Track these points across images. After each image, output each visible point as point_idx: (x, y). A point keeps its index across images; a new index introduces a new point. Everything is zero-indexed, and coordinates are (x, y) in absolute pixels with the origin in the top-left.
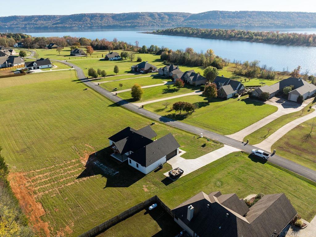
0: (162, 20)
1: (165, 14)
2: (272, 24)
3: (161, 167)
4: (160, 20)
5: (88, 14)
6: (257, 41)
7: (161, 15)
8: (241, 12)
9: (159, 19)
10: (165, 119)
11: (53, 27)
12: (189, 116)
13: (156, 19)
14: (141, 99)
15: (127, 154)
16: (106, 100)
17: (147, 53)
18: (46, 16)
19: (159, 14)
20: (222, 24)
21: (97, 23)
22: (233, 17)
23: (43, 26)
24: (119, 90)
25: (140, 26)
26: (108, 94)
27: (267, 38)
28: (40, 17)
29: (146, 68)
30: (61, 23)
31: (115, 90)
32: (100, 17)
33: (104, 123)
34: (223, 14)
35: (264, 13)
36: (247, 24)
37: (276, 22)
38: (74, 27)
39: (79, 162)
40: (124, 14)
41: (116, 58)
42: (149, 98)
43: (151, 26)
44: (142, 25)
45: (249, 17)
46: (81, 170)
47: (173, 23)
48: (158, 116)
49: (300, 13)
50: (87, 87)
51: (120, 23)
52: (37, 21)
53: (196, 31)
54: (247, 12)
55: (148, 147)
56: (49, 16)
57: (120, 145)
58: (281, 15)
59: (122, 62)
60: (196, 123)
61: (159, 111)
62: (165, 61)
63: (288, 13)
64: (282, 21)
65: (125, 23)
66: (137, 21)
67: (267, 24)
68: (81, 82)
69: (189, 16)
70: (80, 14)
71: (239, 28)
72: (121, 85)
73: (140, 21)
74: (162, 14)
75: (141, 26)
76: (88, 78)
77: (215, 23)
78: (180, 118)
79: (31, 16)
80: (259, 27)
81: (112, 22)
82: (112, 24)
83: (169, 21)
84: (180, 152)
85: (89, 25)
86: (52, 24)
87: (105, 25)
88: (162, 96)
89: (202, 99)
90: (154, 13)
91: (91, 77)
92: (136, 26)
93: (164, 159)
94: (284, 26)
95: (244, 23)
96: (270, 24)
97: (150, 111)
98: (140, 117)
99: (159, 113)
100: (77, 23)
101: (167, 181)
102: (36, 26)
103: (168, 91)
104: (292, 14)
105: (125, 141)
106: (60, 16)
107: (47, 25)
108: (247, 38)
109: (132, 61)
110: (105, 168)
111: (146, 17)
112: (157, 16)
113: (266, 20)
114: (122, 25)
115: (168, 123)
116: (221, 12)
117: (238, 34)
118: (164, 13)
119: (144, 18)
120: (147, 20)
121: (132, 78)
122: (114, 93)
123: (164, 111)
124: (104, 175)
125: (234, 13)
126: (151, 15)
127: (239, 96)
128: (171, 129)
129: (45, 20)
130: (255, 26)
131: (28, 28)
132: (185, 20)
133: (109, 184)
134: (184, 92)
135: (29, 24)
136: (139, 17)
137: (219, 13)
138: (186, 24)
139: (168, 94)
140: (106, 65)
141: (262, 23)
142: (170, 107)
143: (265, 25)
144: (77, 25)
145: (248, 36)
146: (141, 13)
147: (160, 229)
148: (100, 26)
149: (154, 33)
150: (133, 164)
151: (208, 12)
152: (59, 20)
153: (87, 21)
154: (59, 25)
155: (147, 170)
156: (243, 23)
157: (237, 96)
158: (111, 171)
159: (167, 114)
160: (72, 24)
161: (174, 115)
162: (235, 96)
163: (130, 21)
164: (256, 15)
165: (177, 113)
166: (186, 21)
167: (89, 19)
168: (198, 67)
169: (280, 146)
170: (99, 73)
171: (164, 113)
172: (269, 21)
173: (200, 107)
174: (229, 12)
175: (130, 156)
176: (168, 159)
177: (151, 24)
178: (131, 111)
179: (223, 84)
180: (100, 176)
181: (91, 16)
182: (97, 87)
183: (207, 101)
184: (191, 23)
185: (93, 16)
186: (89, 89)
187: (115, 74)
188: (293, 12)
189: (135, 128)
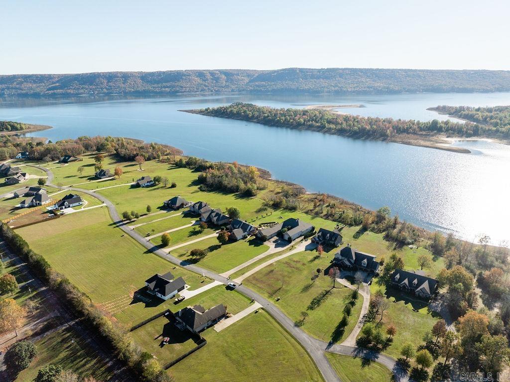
0: (217, 82)
1: (221, 72)
2: (371, 87)
3: (174, 296)
4: (214, 82)
6: (329, 131)
7: (216, 74)
9: (212, 79)
10: (184, 263)
11: (48, 93)
12: (202, 260)
13: (207, 80)
14: (170, 244)
16: (141, 247)
17: (185, 167)
18: (36, 76)
19: (212, 73)
20: (302, 89)
21: (119, 87)
22: (318, 78)
23: (32, 92)
24: (152, 235)
25: (183, 92)
26: (143, 239)
27: (341, 128)
28: (27, 78)
29: (178, 204)
30: (61, 87)
31: (148, 235)
32: (122, 77)
35: (361, 70)
36: (336, 88)
37: (376, 85)
38: (82, 93)
39: (129, 296)
40: (159, 74)
41: (149, 184)
42: (177, 242)
43: (200, 91)
44: (188, 90)
45: (340, 77)
46: (131, 301)
47: (233, 87)
48: (180, 261)
49: (409, 70)
50: (124, 234)
51: (154, 87)
52: (21, 83)
53: (256, 114)
55: (167, 286)
56: (40, 75)
57: (152, 285)
58: (384, 74)
59: (155, 189)
60: (204, 266)
61: (181, 256)
62: (202, 185)
63: (393, 71)
64: (384, 82)
65: (162, 87)
66: (179, 84)
67: (365, 88)
68: (117, 226)
69: (257, 75)
70: (91, 74)
71: (326, 94)
72: (153, 231)
73: (184, 84)
74: (217, 72)
75: (185, 92)
76: (122, 221)
77: (293, 87)
78: (194, 262)
79: (11, 75)
80: (354, 92)
81: (141, 86)
82: (141, 89)
83: (227, 84)
84: (187, 287)
85: (105, 90)
86: (46, 90)
87: (130, 91)
88: (188, 239)
89: (216, 242)
90: (204, 72)
91: (125, 219)
92: (177, 92)
93: (176, 291)
94: (387, 90)
95: (333, 87)
96: (368, 87)
97: (175, 257)
98: (167, 262)
99: (181, 258)
100: (87, 87)
101: (176, 303)
102: (19, 91)
103: (194, 233)
104: (398, 72)
105: (154, 283)
106: (59, 76)
107: (38, 90)
108: (318, 127)
109: (165, 187)
110: (144, 299)
111: (193, 78)
112: (209, 77)
113: (362, 82)
114: (157, 90)
115: (185, 267)
116: (301, 70)
117: (309, 121)
119: (190, 80)
120: (194, 82)
121: (164, 218)
122: (148, 238)
123: (185, 256)
124: (143, 302)
125: (319, 71)
126: (201, 74)
127: (249, 237)
128: (186, 271)
129: (35, 82)
130: (348, 91)
131: (7, 95)
132: (250, 82)
133: (146, 306)
134: (207, 234)
135: (8, 88)
136: (181, 78)
137: (298, 71)
138: (251, 88)
139: (192, 237)
140: (138, 196)
141: (357, 87)
142: (189, 253)
143: (360, 90)
144: (86, 91)
145: (319, 124)
146: (186, 71)
147: (169, 322)
148: (123, 91)
149: (201, 112)
150: (159, 295)
151: (283, 70)
152: (58, 82)
153: (102, 83)
154: (58, 90)
155: (166, 298)
156: (331, 86)
157: (246, 237)
158: (147, 300)
159: (187, 258)
160: (78, 89)
161: (191, 259)
162: (244, 238)
163: (168, 84)
164: (350, 74)
165: (194, 257)
166: (251, 84)
167: (105, 82)
168: (233, 194)
169: (248, 280)
170: (132, 214)
171: (185, 258)
172: (367, 82)
173: (212, 250)
174: (312, 69)
175: (157, 291)
176: (179, 291)
177: (200, 89)
178: (161, 257)
180: (141, 303)
181: (109, 76)
182: (133, 232)
183: (221, 244)
184: (257, 86)
185: (111, 77)
186: (126, 235)
187: (147, 213)
188: (400, 70)
189: (160, 274)
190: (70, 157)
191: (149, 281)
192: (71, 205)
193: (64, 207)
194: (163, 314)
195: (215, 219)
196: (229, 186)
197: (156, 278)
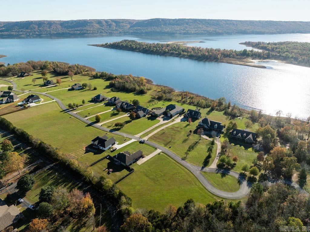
0: (110, 27)
1: (113, 21)
2: (205, 31)
3: (110, 148)
4: (108, 27)
5: (35, 21)
6: (184, 57)
7: (109, 22)
8: (180, 20)
9: (107, 25)
10: (111, 131)
12: (122, 129)
13: (104, 26)
14: (101, 121)
15: (99, 145)
16: (83, 123)
17: (100, 78)
19: (107, 21)
20: (164, 31)
21: (46, 30)
22: (173, 24)
24: (88, 116)
25: (89, 34)
26: (83, 119)
27: (191, 55)
29: (101, 99)
31: (86, 117)
32: (48, 24)
33: (87, 135)
34: (165, 21)
35: (199, 20)
37: (208, 29)
38: (21, 35)
39: (83, 149)
40: (72, 22)
41: (79, 88)
42: (104, 120)
43: (100, 33)
44: (91, 32)
45: (187, 24)
46: (84, 152)
47: (120, 30)
48: (109, 129)
51: (69, 31)
53: (138, 46)
54: (185, 19)
55: (105, 142)
57: (96, 143)
59: (84, 91)
60: (124, 132)
61: (109, 127)
62: (112, 88)
63: (218, 21)
64: (213, 28)
65: (74, 31)
66: (86, 28)
67: (202, 31)
68: (66, 112)
69: (135, 23)
70: (26, 21)
71: (178, 35)
72: (89, 114)
73: (89, 29)
76: (68, 109)
77: (158, 30)
78: (118, 130)
80: (195, 33)
81: (61, 30)
82: (61, 32)
83: (117, 28)
84: (116, 143)
85: (37, 33)
87: (54, 33)
88: (110, 118)
89: (129, 119)
90: (101, 21)
91: (70, 108)
92: (85, 33)
93: (111, 145)
94: (215, 32)
95: (183, 30)
96: (204, 31)
97: (105, 128)
98: (101, 131)
99: (109, 128)
100: (24, 30)
101: (112, 152)
103: (114, 115)
104: (222, 21)
105: (97, 141)
108: (177, 54)
109: (90, 89)
110: (92, 150)
111: (94, 24)
112: (104, 23)
113: (200, 27)
114: (72, 32)
115: (113, 133)
116: (163, 20)
117: (171, 50)
118: (111, 20)
119: (92, 26)
120: (96, 27)
123: (111, 127)
124: (92, 152)
125: (174, 20)
126: (99, 22)
127: (147, 116)
128: (114, 135)
130: (191, 33)
132: (131, 27)
133: (95, 154)
134: (122, 115)
136: (87, 25)
137: (161, 20)
138: (132, 31)
139: (113, 117)
140: (74, 95)
141: (197, 30)
142: (114, 125)
143: (199, 32)
144: (24, 33)
145: (177, 52)
146: (89, 20)
147: (110, 161)
148: (49, 33)
149: (102, 46)
150: (101, 148)
151: (151, 19)
152: (3, 27)
153: (34, 28)
154: (5, 33)
155: (106, 149)
156: (181, 30)
157: (146, 116)
158: (94, 151)
159: (113, 128)
160: (19, 32)
161: (115, 128)
162: (144, 116)
163: (79, 29)
164: (192, 22)
165: (117, 128)
166: (131, 29)
167: (37, 27)
168: (132, 93)
169: (151, 138)
170: (74, 105)
171: (111, 128)
172: (203, 27)
173: (127, 123)
174: (169, 19)
176: (112, 145)
177: (99, 32)
178: (97, 128)
179: (140, 110)
180: (91, 153)
181: (39, 23)
182: (76, 115)
183: (131, 120)
184: (136, 30)
185: (40, 24)
186: (72, 117)
187: (83, 104)
188: (222, 20)
189: (101, 136)
190: (25, 73)
191: (94, 141)
192: (33, 101)
193: (29, 102)
194: (106, 158)
195: (125, 106)
196: (130, 88)
197: (98, 138)
